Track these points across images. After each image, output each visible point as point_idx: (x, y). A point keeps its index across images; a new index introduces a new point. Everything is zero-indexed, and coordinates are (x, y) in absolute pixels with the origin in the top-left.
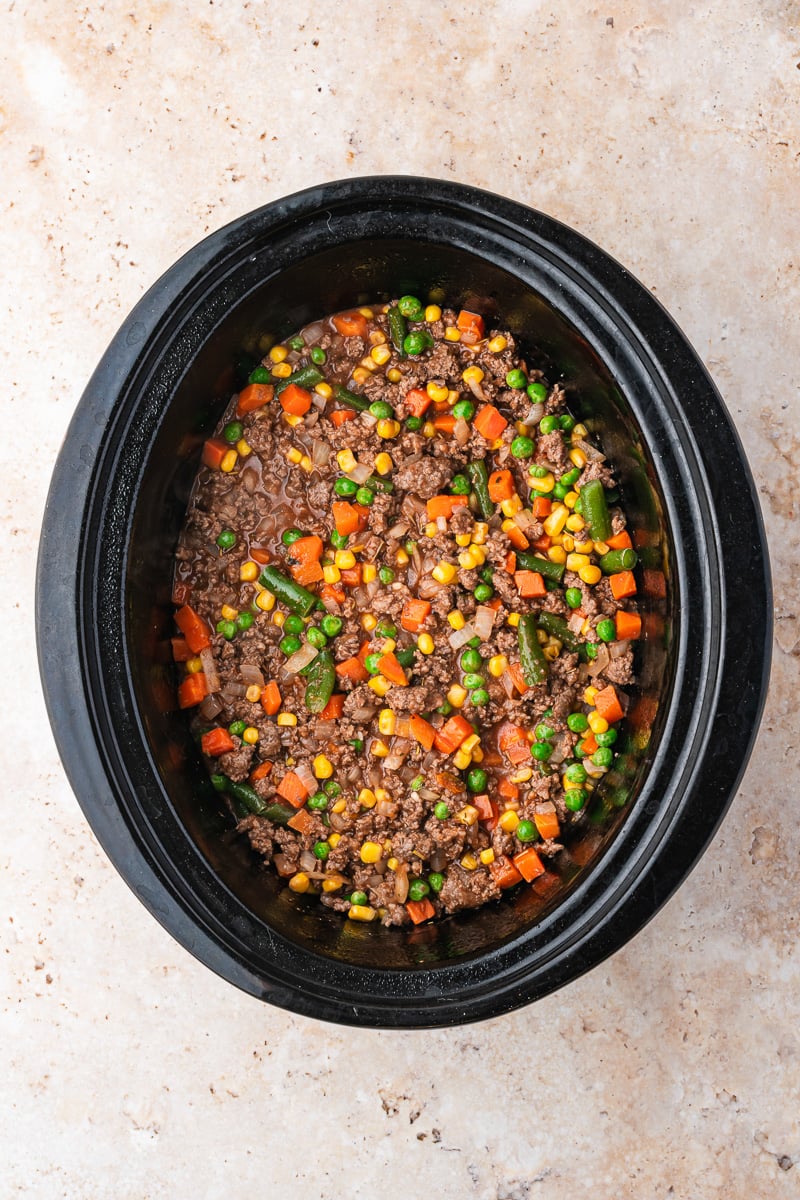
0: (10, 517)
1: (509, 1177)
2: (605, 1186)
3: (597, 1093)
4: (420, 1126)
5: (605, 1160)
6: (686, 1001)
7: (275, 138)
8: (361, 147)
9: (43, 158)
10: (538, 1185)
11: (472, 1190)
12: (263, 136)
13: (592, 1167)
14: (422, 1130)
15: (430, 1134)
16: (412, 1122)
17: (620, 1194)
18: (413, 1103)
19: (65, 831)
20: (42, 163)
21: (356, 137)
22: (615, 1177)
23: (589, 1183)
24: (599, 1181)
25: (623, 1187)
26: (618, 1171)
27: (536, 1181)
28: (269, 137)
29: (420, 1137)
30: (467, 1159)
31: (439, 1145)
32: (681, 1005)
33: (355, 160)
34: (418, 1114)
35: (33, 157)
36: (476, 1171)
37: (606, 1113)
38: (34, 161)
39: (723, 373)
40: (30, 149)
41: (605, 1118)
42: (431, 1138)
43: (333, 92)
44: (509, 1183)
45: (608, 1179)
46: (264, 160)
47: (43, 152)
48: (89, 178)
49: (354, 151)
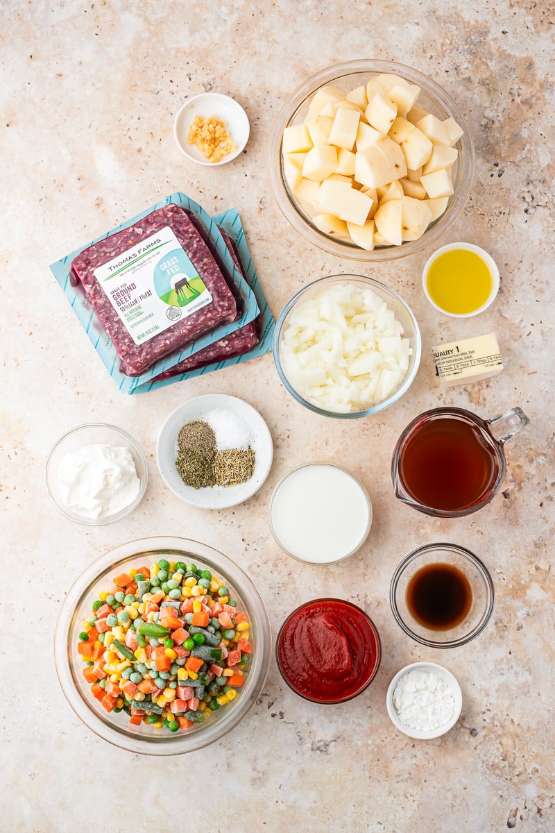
0: (75, 386)
1: (318, 738)
2: (368, 745)
3: (366, 697)
4: (273, 710)
5: (369, 732)
6: (414, 651)
7: (222, 199)
8: (266, 205)
9: (102, 203)
10: (333, 743)
11: (299, 744)
12: (216, 197)
13: (361, 735)
14: (274, 712)
15: (278, 714)
16: (269, 707)
17: (375, 749)
18: (270, 698)
19: (96, 548)
20: (102, 206)
21: (263, 200)
22: (374, 741)
23: (360, 743)
24: (365, 742)
25: (377, 746)
26: (375, 738)
27: (332, 741)
28: (219, 198)
29: (273, 716)
30: (296, 728)
31: (283, 720)
32: (412, 653)
33: (263, 212)
34: (273, 704)
35: (97, 202)
36: (301, 735)
37: (370, 707)
38: (98, 205)
39: (447, 329)
40: (96, 198)
41: (370, 710)
42: (279, 716)
43: (253, 177)
44: (318, 742)
45: (370, 742)
46: (216, 209)
47: (102, 200)
48: (125, 214)
49: (262, 207)
